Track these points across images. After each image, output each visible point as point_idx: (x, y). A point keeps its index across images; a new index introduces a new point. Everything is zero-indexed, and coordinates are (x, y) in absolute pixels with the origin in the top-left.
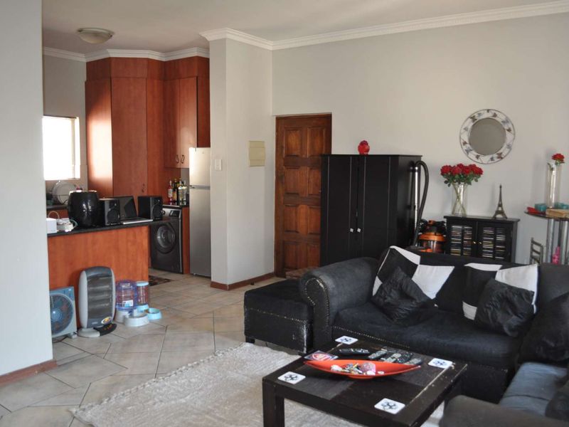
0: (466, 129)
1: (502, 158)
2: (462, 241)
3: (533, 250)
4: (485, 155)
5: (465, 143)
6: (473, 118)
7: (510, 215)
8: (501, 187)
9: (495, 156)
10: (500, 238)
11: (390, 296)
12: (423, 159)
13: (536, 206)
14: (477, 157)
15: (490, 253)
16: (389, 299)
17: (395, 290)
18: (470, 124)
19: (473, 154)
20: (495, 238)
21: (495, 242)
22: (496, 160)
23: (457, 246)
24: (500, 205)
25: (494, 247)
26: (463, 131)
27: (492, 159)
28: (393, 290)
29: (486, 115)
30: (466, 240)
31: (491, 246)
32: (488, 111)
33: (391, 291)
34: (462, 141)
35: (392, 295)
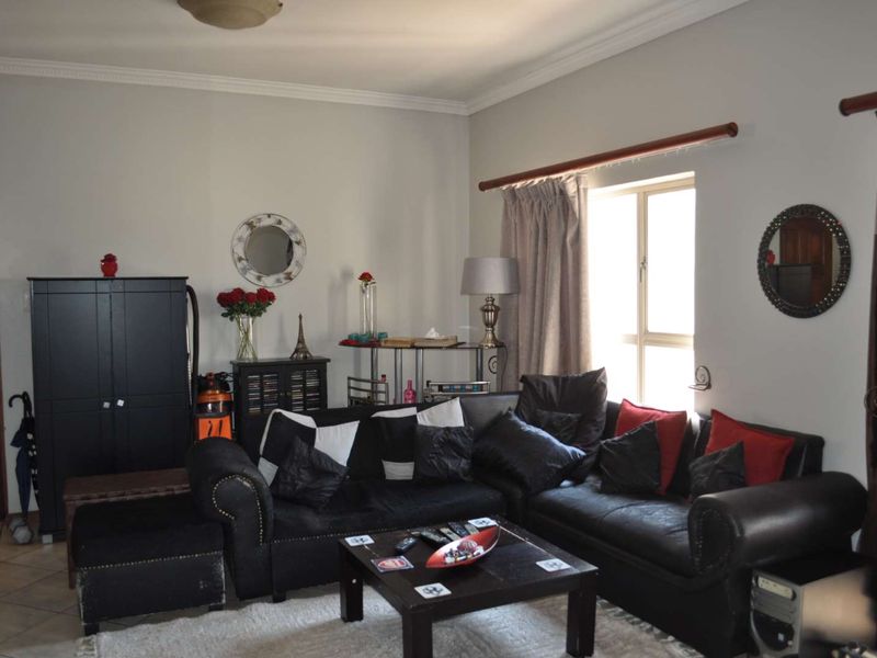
0: (240, 239)
1: (291, 279)
2: (262, 396)
3: (349, 388)
4: (268, 275)
5: (240, 259)
6: (250, 225)
7: (315, 352)
8: (300, 317)
9: (282, 276)
10: (311, 383)
11: (301, 480)
12: (188, 283)
13: (350, 336)
14: (259, 278)
15: (299, 405)
16: (300, 484)
17: (304, 468)
18: (245, 233)
19: (252, 275)
20: (304, 385)
21: (305, 390)
22: (284, 281)
23: (256, 403)
24: (301, 340)
25: (305, 396)
26: (235, 242)
27: (278, 281)
28: (301, 470)
29: (267, 222)
30: (267, 393)
31: (300, 396)
32: (269, 216)
33: (299, 473)
34: (236, 256)
35: (303, 476)
